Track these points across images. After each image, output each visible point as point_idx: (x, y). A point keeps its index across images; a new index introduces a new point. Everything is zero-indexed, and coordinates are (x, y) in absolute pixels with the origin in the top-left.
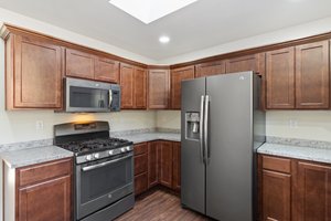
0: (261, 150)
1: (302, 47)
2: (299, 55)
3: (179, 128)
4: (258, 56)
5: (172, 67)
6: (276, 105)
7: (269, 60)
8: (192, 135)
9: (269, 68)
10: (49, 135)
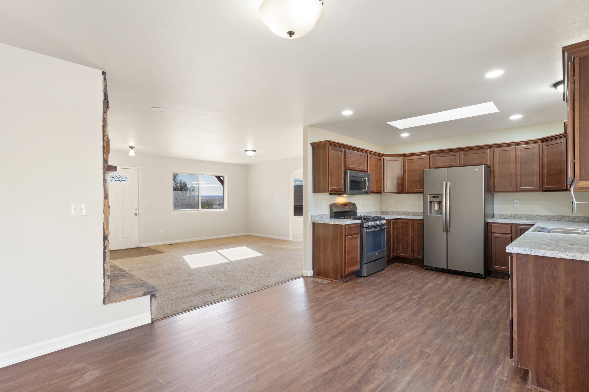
0: (490, 221)
1: (520, 146)
2: (519, 153)
3: (422, 210)
4: (487, 151)
5: (405, 155)
6: (502, 189)
7: (497, 155)
8: (433, 212)
9: (497, 160)
10: (327, 211)
